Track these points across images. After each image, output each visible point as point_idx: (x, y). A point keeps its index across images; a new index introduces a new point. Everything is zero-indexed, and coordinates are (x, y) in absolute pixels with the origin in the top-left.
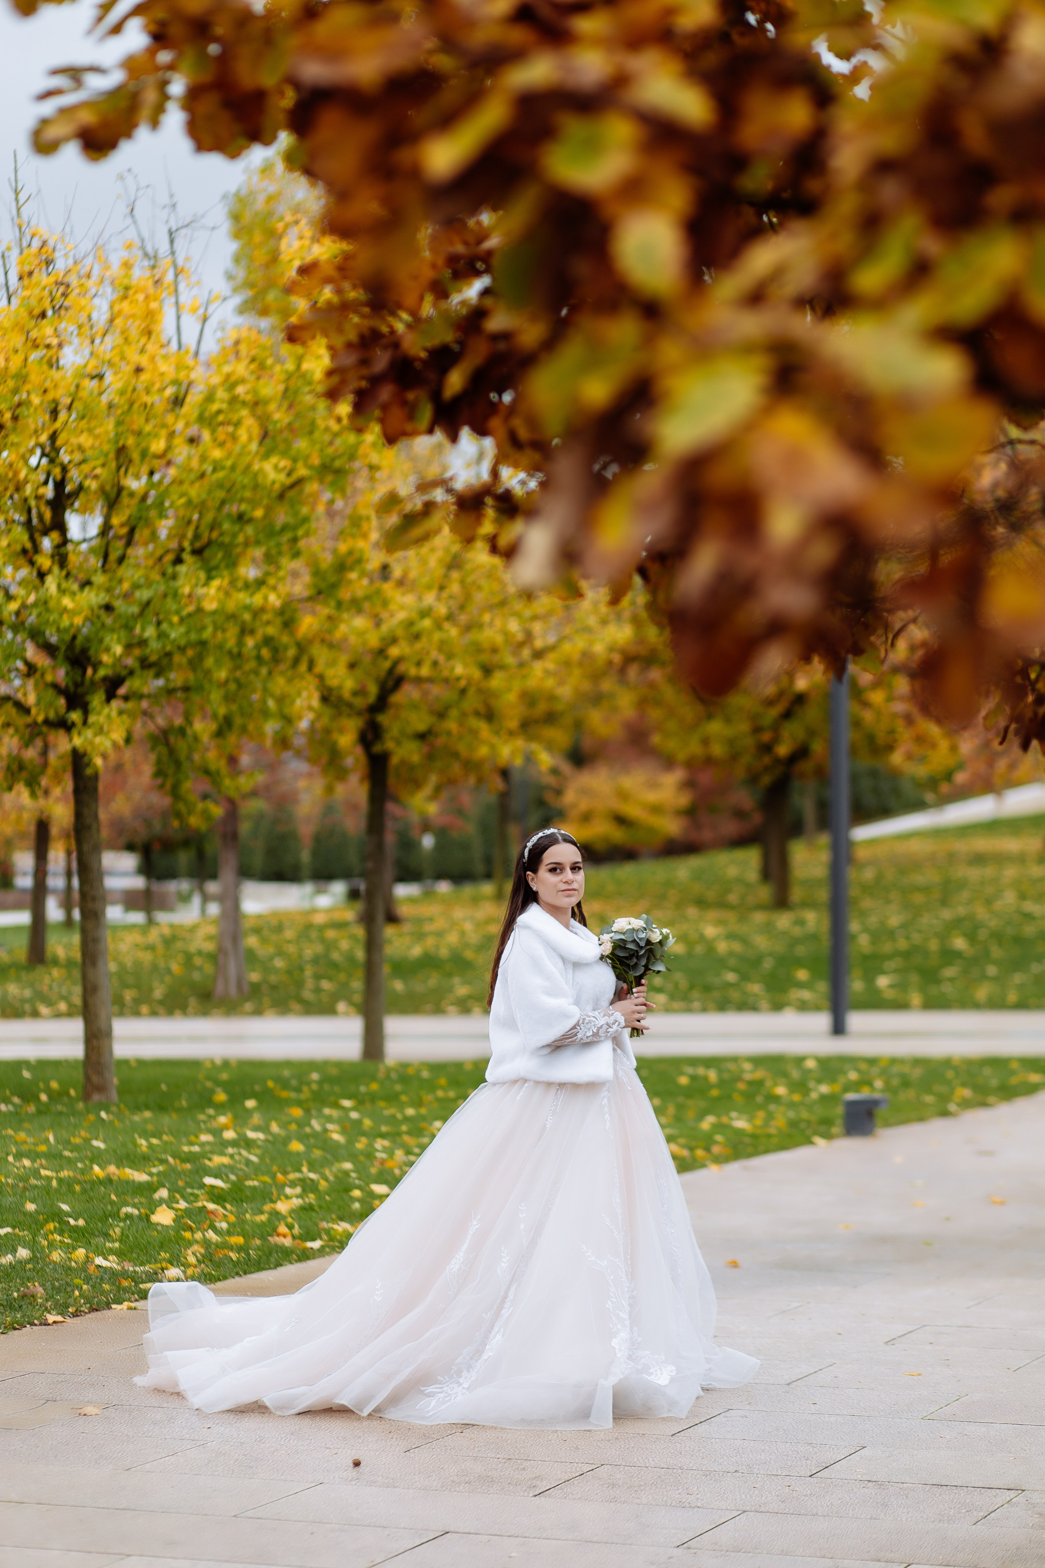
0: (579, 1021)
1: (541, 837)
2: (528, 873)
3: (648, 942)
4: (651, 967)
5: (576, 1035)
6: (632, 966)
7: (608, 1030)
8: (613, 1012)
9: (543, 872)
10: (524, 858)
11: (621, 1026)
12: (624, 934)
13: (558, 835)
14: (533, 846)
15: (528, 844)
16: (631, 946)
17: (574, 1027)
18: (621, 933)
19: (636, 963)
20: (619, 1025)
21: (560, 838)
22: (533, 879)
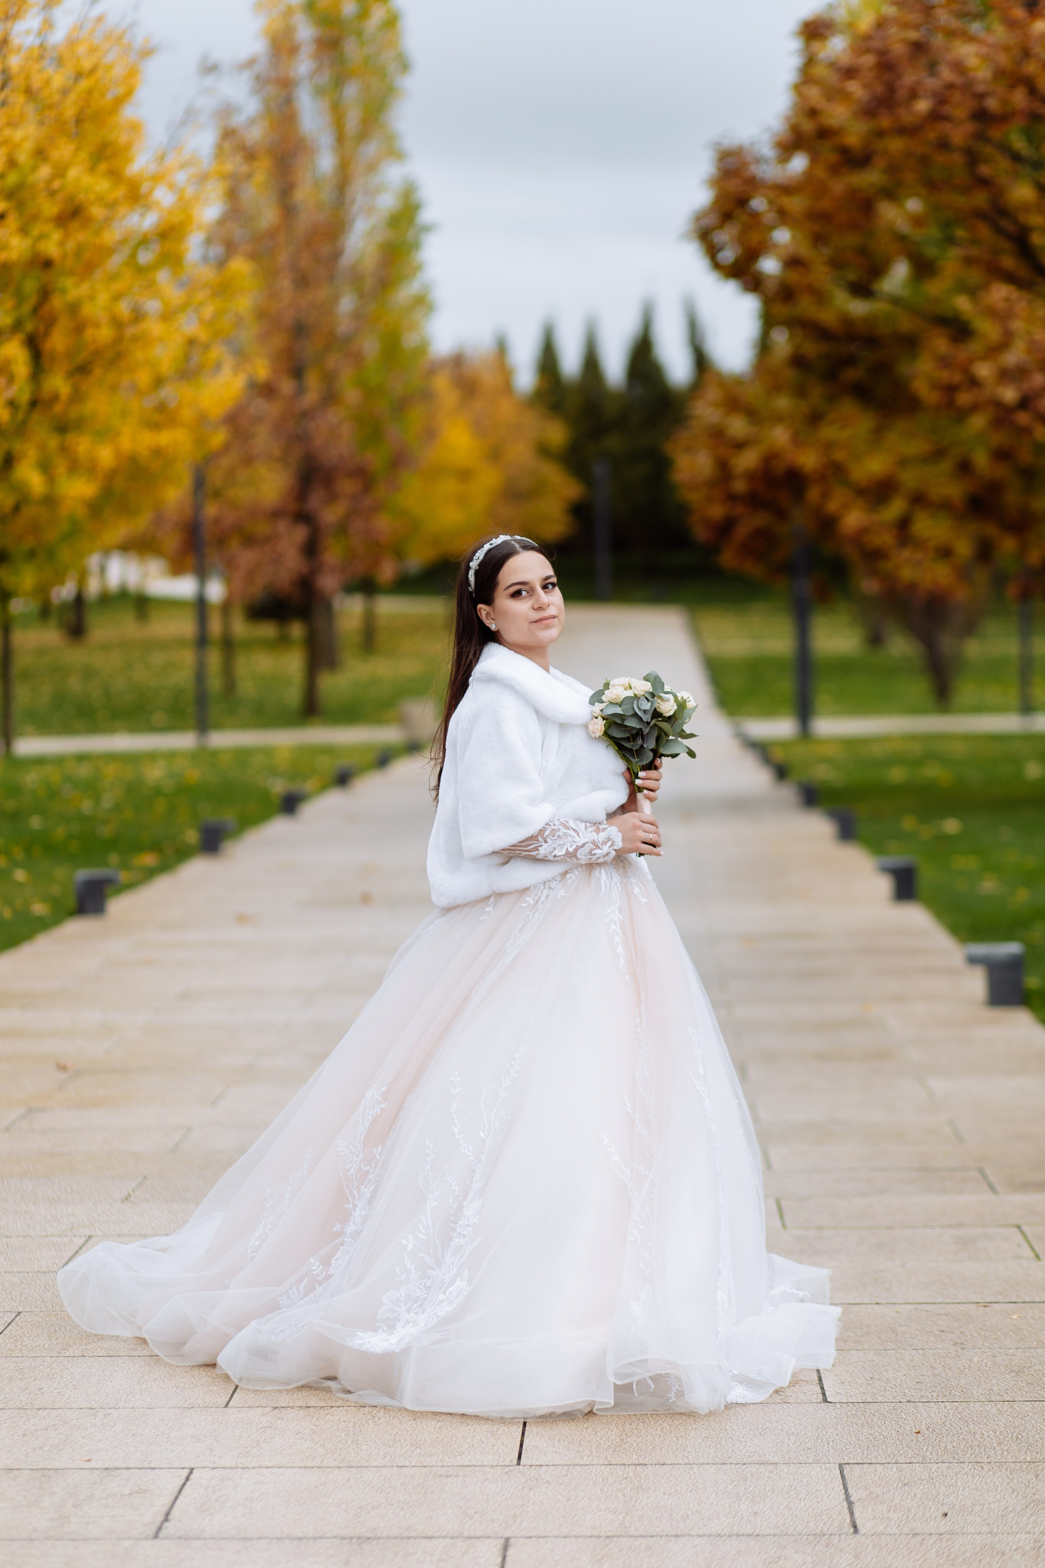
1: (489, 550)
2: (480, 606)
3: (656, 714)
4: (662, 751)
6: (636, 751)
7: (593, 852)
8: (606, 826)
9: (503, 601)
10: (470, 585)
11: (616, 847)
12: (620, 705)
13: (513, 542)
14: (480, 565)
15: (471, 564)
16: (632, 723)
18: (617, 704)
19: (642, 746)
20: (612, 845)
21: (517, 546)
22: (488, 614)
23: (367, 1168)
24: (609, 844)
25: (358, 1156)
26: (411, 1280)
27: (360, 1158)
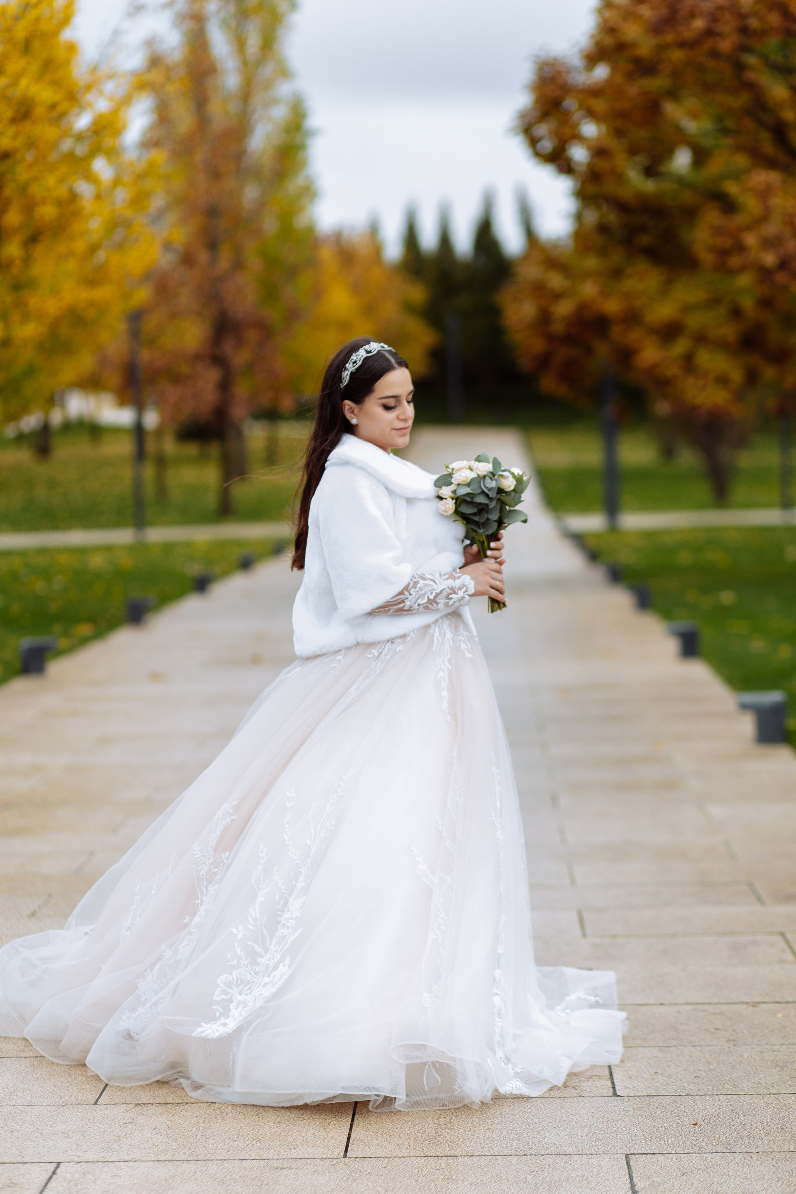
0: (409, 584)
3: (501, 491)
4: (504, 523)
5: (403, 602)
6: (482, 523)
7: (450, 596)
8: (460, 575)
9: (372, 406)
10: (342, 382)
11: (470, 593)
12: (469, 483)
17: (401, 593)
18: (466, 482)
19: (487, 519)
20: (466, 591)
22: (353, 411)
23: (216, 870)
24: (464, 590)
25: (209, 859)
26: (242, 965)
27: (211, 861)
